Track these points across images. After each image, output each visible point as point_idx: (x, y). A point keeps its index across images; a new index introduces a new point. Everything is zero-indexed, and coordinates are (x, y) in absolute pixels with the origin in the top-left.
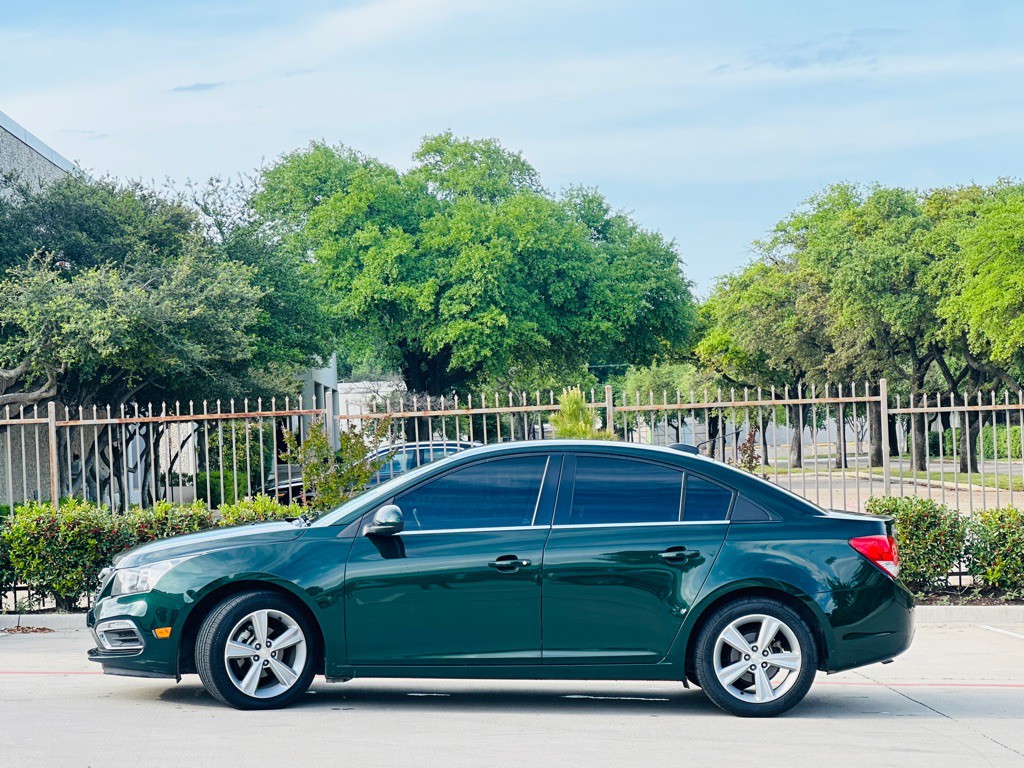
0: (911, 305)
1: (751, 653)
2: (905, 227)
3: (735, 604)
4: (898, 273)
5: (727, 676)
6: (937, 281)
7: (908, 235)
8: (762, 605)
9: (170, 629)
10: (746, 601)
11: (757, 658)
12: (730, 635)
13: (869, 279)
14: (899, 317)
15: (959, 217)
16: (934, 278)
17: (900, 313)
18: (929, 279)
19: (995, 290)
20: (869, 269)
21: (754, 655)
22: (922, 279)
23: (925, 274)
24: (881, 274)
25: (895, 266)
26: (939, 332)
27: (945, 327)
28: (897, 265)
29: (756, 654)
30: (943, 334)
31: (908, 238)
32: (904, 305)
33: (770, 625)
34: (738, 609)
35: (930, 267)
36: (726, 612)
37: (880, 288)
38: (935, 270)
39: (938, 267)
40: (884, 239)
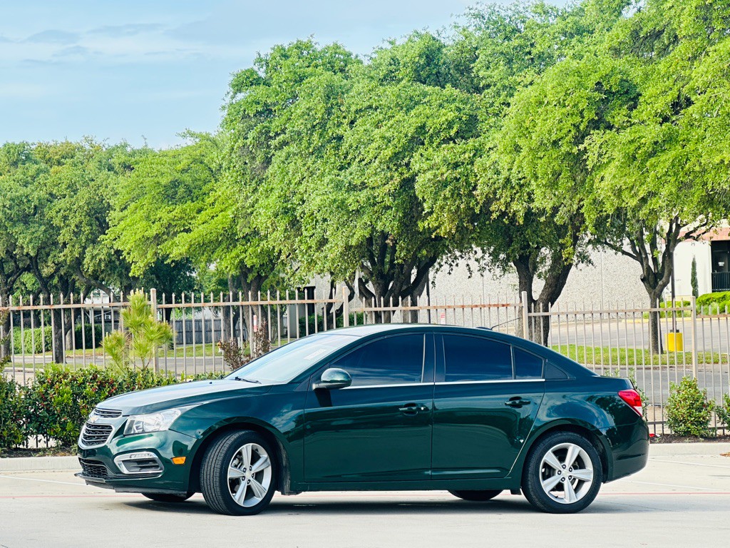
0: (39, 233)
1: (562, 469)
2: (32, 172)
3: (553, 436)
4: (29, 208)
5: (547, 485)
6: (60, 215)
7: (33, 178)
8: (569, 437)
9: (185, 458)
10: (559, 434)
11: (566, 473)
12: (550, 458)
13: (8, 211)
14: (31, 241)
15: (76, 166)
16: (57, 212)
17: (32, 239)
18: (54, 214)
19: (144, 223)
20: (8, 203)
21: (564, 472)
22: (49, 213)
23: (50, 209)
24: (16, 208)
25: (27, 202)
26: (61, 254)
27: (66, 251)
28: (29, 201)
29: (565, 470)
30: (64, 256)
31: (33, 180)
32: (34, 233)
33: (574, 450)
34: (555, 440)
35: (54, 204)
36: (547, 441)
37: (15, 219)
38: (59, 207)
39: (61, 204)
40: (14, 180)
